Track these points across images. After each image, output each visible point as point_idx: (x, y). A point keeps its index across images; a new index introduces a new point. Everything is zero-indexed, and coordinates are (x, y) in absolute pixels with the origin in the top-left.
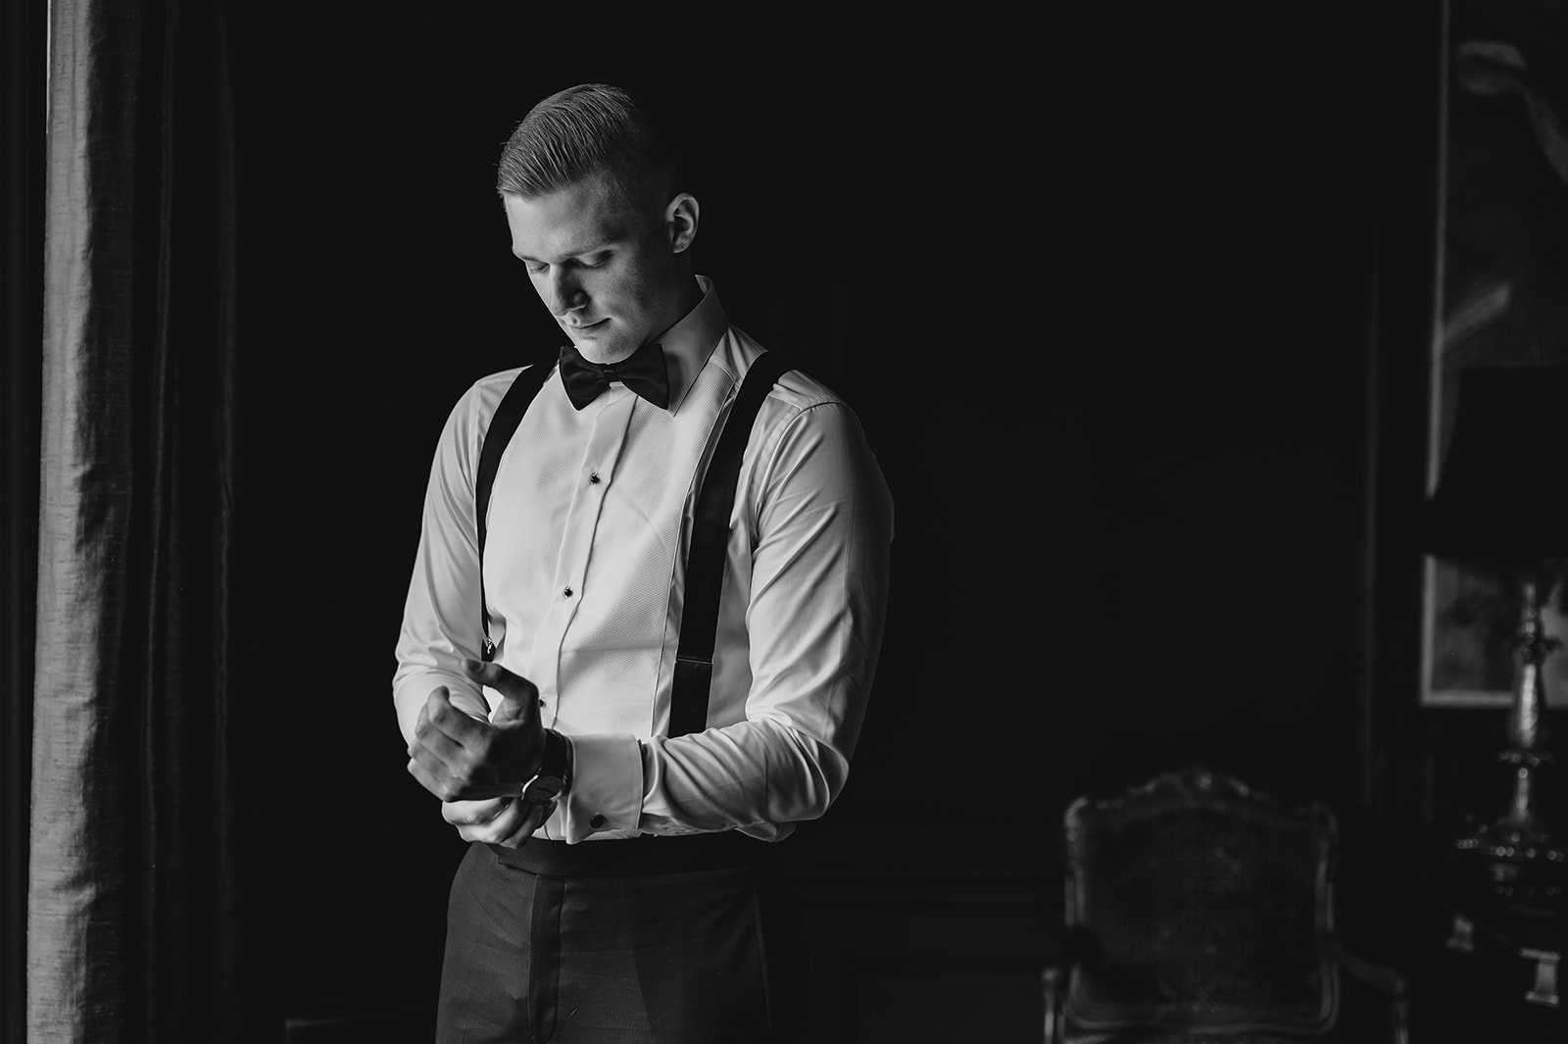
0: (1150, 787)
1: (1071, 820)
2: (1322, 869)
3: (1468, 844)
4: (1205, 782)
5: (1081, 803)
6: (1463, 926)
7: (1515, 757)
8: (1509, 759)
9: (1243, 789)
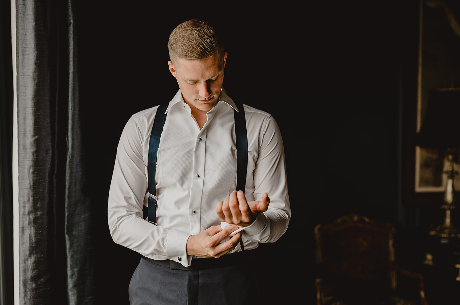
0: (339, 220)
1: (316, 230)
2: (391, 242)
3: (433, 233)
4: (356, 218)
5: (319, 226)
6: (429, 257)
7: (446, 207)
8: (445, 208)
9: (367, 220)
